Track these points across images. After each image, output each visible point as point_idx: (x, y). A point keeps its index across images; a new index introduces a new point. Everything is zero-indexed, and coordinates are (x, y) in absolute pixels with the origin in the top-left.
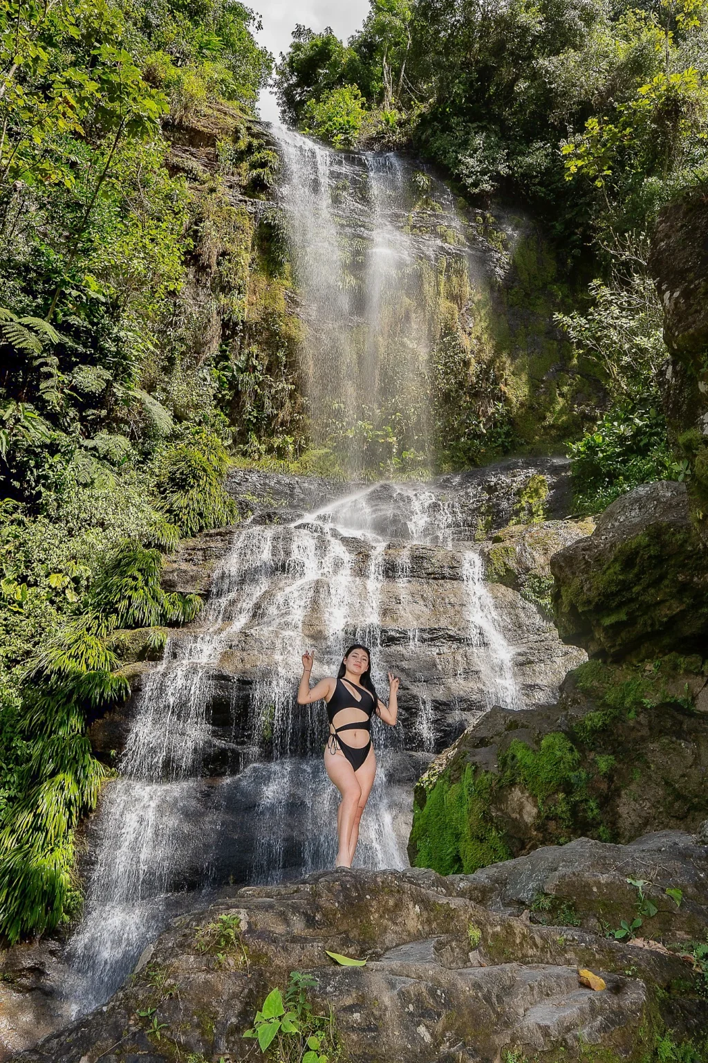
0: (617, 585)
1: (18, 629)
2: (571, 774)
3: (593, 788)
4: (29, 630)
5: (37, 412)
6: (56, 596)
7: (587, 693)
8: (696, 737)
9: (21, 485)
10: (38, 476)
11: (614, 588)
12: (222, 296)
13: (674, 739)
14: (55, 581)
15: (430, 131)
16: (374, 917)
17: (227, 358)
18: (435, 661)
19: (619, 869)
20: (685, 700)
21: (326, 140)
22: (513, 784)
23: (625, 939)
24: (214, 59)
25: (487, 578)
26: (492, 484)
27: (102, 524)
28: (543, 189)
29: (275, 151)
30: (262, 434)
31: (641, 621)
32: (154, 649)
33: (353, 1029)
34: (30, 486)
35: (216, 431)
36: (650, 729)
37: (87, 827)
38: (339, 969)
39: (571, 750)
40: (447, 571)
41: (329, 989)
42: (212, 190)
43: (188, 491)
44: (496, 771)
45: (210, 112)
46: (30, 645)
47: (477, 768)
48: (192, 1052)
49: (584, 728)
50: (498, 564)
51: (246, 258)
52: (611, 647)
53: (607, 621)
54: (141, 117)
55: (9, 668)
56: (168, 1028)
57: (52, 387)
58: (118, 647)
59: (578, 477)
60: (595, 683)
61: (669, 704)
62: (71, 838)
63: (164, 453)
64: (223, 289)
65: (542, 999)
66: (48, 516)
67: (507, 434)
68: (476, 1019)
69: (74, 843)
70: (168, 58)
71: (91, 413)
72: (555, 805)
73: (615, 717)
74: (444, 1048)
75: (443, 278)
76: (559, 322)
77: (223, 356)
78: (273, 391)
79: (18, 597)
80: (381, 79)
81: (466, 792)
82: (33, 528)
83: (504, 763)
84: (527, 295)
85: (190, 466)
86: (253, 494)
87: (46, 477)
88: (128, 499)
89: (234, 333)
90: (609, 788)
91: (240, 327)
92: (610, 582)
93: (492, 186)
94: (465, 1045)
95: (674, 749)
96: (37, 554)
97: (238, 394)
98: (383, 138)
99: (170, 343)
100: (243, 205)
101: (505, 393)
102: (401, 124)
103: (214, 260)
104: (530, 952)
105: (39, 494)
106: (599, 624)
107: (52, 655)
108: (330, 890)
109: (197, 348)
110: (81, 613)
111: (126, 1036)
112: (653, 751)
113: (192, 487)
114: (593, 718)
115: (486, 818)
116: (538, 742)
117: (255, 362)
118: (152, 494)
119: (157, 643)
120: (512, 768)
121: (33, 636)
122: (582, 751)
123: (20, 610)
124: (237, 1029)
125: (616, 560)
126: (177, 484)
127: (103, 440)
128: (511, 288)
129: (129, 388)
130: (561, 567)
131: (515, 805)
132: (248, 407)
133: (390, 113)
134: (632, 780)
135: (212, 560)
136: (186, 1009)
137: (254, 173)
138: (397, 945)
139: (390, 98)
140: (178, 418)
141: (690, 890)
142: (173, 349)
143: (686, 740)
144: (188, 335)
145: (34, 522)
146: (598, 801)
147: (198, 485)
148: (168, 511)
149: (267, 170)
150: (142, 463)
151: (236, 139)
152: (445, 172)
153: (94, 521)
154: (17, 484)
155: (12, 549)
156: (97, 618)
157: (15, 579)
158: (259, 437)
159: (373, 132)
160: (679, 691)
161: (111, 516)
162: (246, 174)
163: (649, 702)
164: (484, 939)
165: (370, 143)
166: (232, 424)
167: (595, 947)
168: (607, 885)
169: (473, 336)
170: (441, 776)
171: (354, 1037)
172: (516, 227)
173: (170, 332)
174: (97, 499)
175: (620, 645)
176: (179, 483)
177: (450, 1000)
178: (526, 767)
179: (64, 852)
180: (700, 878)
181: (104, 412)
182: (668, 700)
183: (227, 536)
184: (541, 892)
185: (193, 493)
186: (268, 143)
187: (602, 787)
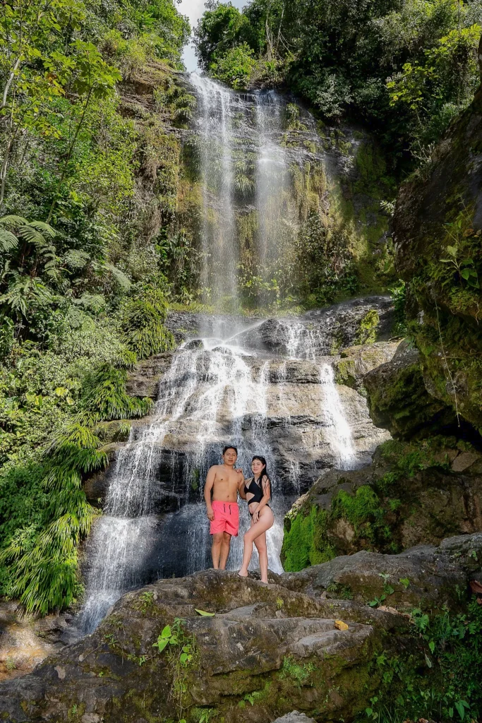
0: (402, 395)
1: (38, 423)
2: (374, 511)
3: (387, 520)
4: (45, 424)
5: (44, 284)
6: (60, 401)
7: (387, 460)
8: (450, 488)
9: (36, 331)
10: (46, 325)
11: (400, 397)
12: (161, 196)
13: (436, 489)
14: (59, 392)
15: (297, 75)
16: (225, 594)
17: (166, 238)
18: (301, 437)
19: (377, 568)
20: (445, 465)
21: (227, 83)
22: (339, 517)
23: (376, 606)
24: (150, 31)
25: (336, 381)
26: (343, 316)
27: (87, 354)
28: (376, 112)
29: (193, 95)
30: (190, 286)
31: (418, 416)
32: (122, 435)
33: (205, 644)
34: (41, 330)
35: (160, 287)
36: (423, 483)
37: (85, 545)
38: (200, 617)
39: (374, 496)
40: (310, 378)
41: (194, 626)
42: (152, 124)
43: (142, 329)
44: (330, 509)
45: (148, 69)
46: (45, 433)
47: (319, 507)
48: (129, 653)
49: (383, 483)
50: (343, 373)
51: (176, 169)
52: (402, 431)
53: (398, 416)
54: (103, 86)
55: (33, 448)
56: (118, 643)
57: (53, 266)
58: (100, 433)
59: (398, 311)
60: (393, 454)
61: (435, 467)
62: (76, 552)
63: (126, 304)
64: (161, 191)
65: (310, 634)
66: (54, 351)
67: (354, 281)
68: (269, 641)
69: (78, 555)
70: (118, 34)
71: (78, 281)
72: (364, 530)
73: (401, 476)
74: (250, 654)
75: (308, 177)
76: (385, 207)
77: (163, 237)
78: (197, 258)
79: (37, 403)
80: (264, 37)
81: (312, 522)
82: (44, 358)
83: (335, 505)
84: (366, 186)
85: (143, 313)
86: (185, 328)
87: (51, 325)
88: (103, 336)
89: (170, 220)
90: (397, 519)
91: (173, 217)
92: (397, 393)
93: (341, 111)
94: (261, 653)
95: (436, 495)
96: (48, 375)
97: (173, 261)
98: (267, 79)
99: (127, 229)
100: (172, 133)
101: (352, 253)
102: (279, 69)
103: (154, 172)
104: (313, 612)
105: (47, 337)
106: (393, 418)
107: (59, 440)
108: (201, 580)
109: (146, 231)
110: (76, 412)
111: (99, 646)
112: (424, 496)
113: (145, 327)
114: (388, 476)
115: (324, 537)
116: (354, 492)
117: (184, 240)
118: (120, 332)
119: (124, 430)
120: (339, 507)
121: (47, 427)
122: (381, 497)
123: (39, 411)
124: (150, 643)
125: (400, 379)
126: (135, 325)
127: (86, 298)
128: (355, 181)
129: (102, 264)
130: (369, 383)
131: (341, 530)
132: (181, 270)
133: (271, 61)
134: (411, 514)
135: (159, 375)
136: (127, 635)
137: (179, 111)
138: (237, 607)
139: (271, 49)
140: (135, 279)
141: (415, 580)
142: (130, 233)
143: (443, 490)
144: (139, 223)
145: (45, 354)
146: (390, 527)
147: (149, 325)
148: (130, 343)
149: (188, 108)
150: (112, 311)
151: (167, 88)
152: (308, 104)
153: (82, 352)
154: (32, 330)
155: (32, 373)
156: (87, 415)
157: (34, 392)
158: (189, 289)
159: (260, 75)
160: (441, 459)
161: (93, 349)
162: (174, 112)
163: (423, 466)
164: (285, 605)
165: (258, 83)
166: (170, 281)
167: (350, 610)
168: (368, 577)
169: (329, 215)
170: (299, 512)
171: (205, 647)
172: (357, 138)
173: (128, 222)
174: (84, 338)
175: (407, 430)
176: (137, 324)
177: (256, 632)
178: (347, 506)
179: (72, 561)
180: (422, 573)
181: (86, 280)
182: (435, 464)
183: (169, 359)
184: (332, 582)
185: (146, 330)
186: (189, 89)
187: (393, 518)
